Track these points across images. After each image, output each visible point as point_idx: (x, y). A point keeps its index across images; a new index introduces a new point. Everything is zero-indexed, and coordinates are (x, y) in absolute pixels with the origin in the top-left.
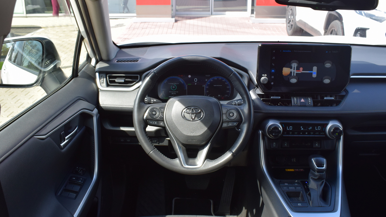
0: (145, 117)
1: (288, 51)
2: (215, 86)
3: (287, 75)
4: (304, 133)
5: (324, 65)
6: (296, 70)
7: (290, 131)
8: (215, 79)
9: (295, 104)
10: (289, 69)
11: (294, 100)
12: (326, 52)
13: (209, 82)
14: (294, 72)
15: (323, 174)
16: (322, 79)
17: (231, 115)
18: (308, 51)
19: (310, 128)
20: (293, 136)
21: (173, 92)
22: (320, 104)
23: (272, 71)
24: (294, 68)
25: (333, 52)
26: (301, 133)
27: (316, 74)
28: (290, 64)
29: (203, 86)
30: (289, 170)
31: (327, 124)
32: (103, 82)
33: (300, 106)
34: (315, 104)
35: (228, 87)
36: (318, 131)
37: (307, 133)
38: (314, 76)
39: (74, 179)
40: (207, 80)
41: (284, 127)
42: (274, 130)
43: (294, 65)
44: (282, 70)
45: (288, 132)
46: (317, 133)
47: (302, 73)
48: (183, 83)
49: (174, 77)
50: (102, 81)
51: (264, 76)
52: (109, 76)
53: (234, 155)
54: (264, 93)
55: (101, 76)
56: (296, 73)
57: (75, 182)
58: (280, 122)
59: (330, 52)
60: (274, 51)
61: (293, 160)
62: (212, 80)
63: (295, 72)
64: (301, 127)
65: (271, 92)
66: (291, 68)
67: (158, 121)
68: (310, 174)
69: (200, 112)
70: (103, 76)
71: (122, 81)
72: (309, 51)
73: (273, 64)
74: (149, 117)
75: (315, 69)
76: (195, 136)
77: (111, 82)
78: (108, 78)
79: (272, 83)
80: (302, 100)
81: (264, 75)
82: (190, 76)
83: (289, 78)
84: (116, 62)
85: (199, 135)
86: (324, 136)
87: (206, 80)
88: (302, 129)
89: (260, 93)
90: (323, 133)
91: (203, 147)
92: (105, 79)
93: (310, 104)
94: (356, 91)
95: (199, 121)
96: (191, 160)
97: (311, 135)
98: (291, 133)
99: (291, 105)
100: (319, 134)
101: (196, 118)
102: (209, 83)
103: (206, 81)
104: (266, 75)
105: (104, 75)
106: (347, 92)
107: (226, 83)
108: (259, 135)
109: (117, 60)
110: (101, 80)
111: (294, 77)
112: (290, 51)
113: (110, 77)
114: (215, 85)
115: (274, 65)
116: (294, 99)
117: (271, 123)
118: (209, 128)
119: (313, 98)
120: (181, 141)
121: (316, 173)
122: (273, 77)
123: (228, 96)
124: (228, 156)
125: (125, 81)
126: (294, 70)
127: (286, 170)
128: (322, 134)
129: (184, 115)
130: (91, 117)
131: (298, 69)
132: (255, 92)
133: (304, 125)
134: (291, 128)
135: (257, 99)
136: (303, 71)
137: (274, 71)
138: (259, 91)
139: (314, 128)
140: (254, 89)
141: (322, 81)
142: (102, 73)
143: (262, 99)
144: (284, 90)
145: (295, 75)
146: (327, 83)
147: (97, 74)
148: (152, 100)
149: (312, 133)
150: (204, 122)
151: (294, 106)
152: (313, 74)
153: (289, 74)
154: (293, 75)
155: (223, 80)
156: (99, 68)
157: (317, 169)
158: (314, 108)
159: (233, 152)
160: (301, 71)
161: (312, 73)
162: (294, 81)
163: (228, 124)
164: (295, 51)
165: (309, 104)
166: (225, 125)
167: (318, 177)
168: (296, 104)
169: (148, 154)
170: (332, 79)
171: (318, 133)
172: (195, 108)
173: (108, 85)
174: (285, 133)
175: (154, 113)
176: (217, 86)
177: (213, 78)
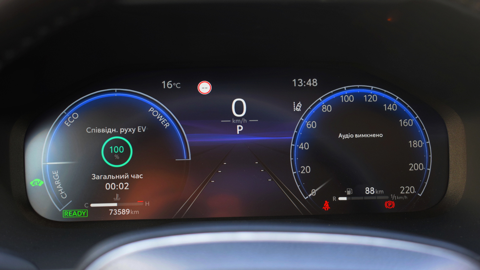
2: (347, 136)
8: (343, 99)
13: (311, 120)
21: (113, 177)
35: (415, 144)
40: (303, 109)
48: (167, 125)
49: (116, 93)
62: (326, 104)
82: (205, 87)
87: (298, 108)
102: (312, 125)
103: (300, 113)
107: (404, 123)
114: (343, 133)
123: (418, 190)
155: (389, 102)
176: (356, 136)
177: (334, 96)
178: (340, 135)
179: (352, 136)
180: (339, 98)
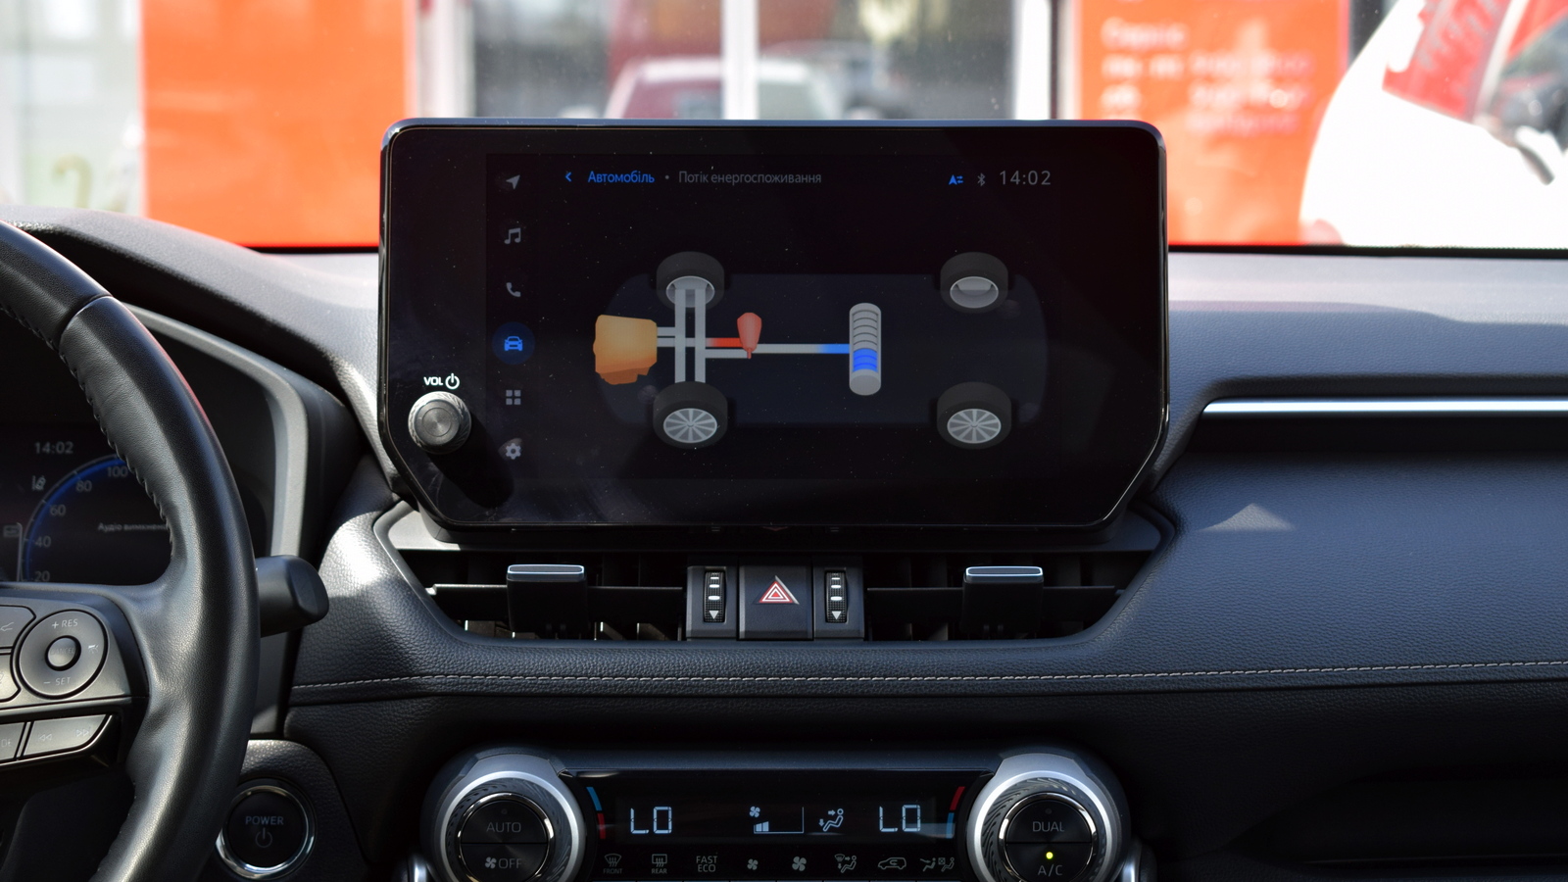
1: (633, 177)
2: (111, 528)
3: (634, 379)
4: (775, 858)
5: (939, 285)
6: (708, 335)
7: (654, 844)
8: (111, 472)
9: (707, 619)
10: (650, 324)
11: (707, 594)
12: (953, 180)
13: (58, 502)
14: (690, 353)
16: (933, 408)
17: (58, 658)
18: (800, 179)
19: (827, 818)
23: (507, 347)
24: (690, 315)
25: (1008, 177)
26: (753, 864)
27: (875, 366)
28: (653, 285)
29: (6, 534)
31: (978, 782)
33: (752, 638)
34: (882, 623)
36: (898, 845)
37: (799, 864)
38: (865, 379)
40: (47, 487)
41: (598, 807)
42: (491, 828)
43: (691, 293)
44: (590, 335)
45: (637, 859)
46: (893, 862)
47: (756, 357)
51: (443, 388)
56: (709, 362)
58: (562, 768)
59: (981, 179)
60: (514, 181)
62: (84, 480)
63: (702, 355)
64: (755, 812)
65: (506, 521)
66: (665, 317)
72: (808, 179)
73: (509, 286)
75: (866, 322)
79: (513, 450)
80: (778, 593)
81: (439, 382)
83: (650, 409)
87: (39, 485)
88: (762, 828)
89: (430, 542)
90: (942, 861)
93: (843, 619)
94: (1251, 518)
97: (836, 875)
98: (660, 863)
99: (684, 638)
100: (914, 873)
102: (58, 511)
103: (39, 495)
104: (452, 377)
106: (1170, 527)
111: (692, 397)
112: (650, 179)
114: (106, 523)
115: (518, 294)
116: (705, 583)
117: (482, 774)
119: (873, 573)
122: (513, 397)
126: (690, 332)
128: (938, 868)
131: (721, 324)
132: (378, 536)
133: (776, 793)
134: (663, 825)
135: (391, 583)
136: (763, 340)
137: (520, 347)
138: (418, 533)
139: (861, 821)
143: (431, 591)
144: (614, 505)
145: (700, 376)
146: (974, 441)
149: (846, 863)
151: (699, 638)
152: (856, 367)
153: (654, 369)
154: (680, 376)
158: (877, 647)
160: (750, 339)
161: (846, 357)
162: (693, 426)
164: (687, 177)
165: (829, 619)
168: (721, 619)
170: (1015, 407)
171: (900, 863)
174: (613, 862)
176: (126, 528)
177: (96, 468)
178: (101, 527)
179: (119, 528)
180: (104, 472)
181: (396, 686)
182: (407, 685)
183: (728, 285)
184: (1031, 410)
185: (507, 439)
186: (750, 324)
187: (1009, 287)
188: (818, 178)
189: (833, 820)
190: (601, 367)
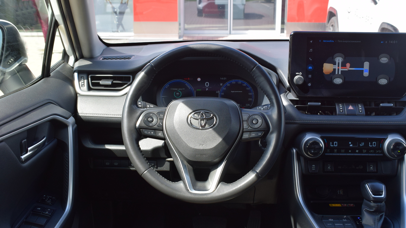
0: (138, 125)
1: (330, 41)
2: (233, 92)
3: (329, 73)
4: (353, 150)
5: (378, 59)
6: (342, 66)
7: (334, 148)
8: (233, 83)
9: (340, 112)
10: (332, 65)
11: (340, 108)
12: (382, 42)
13: (224, 87)
14: (338, 69)
15: (381, 205)
16: (377, 78)
17: (254, 122)
18: (357, 42)
19: (361, 144)
20: (338, 154)
22: (374, 114)
23: (309, 68)
24: (339, 63)
25: (391, 42)
26: (350, 151)
27: (368, 72)
28: (333, 59)
29: (217, 92)
30: (334, 205)
32: (84, 85)
33: (348, 115)
34: (368, 113)
35: (250, 94)
36: (372, 148)
37: (357, 151)
38: (366, 74)
39: (39, 210)
40: (223, 85)
41: (326, 142)
42: (313, 146)
43: (339, 60)
44: (323, 67)
45: (332, 150)
46: (372, 151)
47: (349, 70)
48: (190, 88)
49: (178, 80)
50: (82, 83)
51: (299, 75)
52: (91, 77)
53: (258, 176)
54: (298, 99)
55: (81, 77)
57: (41, 213)
58: (320, 136)
59: (386, 42)
60: (311, 41)
61: (340, 192)
62: (228, 84)
63: (340, 70)
64: (350, 143)
65: (308, 96)
66: (335, 64)
67: (155, 130)
68: (363, 206)
69: (213, 118)
70: (83, 77)
71: (109, 82)
72: (358, 42)
73: (310, 58)
74: (144, 125)
75: (367, 65)
76: (206, 150)
77: (94, 84)
78: (90, 79)
79: (310, 85)
80: (351, 108)
81: (298, 73)
82: (199, 79)
83: (331, 78)
84: (101, 59)
85: (211, 149)
86: (382, 155)
87: (221, 85)
88: (351, 145)
89: (294, 98)
90: (379, 151)
91: (216, 165)
92: (86, 81)
93: (362, 112)
95: (211, 129)
96: (200, 184)
97: (363, 153)
98: (336, 151)
99: (336, 114)
100: (375, 153)
101: (207, 126)
102: (225, 89)
103: (222, 86)
104: (300, 73)
105: (85, 76)
107: (248, 89)
108: (292, 154)
109: (102, 58)
110: (80, 82)
111: (338, 76)
112: (333, 41)
113: (93, 78)
115: (311, 60)
116: (339, 106)
117: (308, 137)
118: (224, 139)
119: (365, 105)
120: (186, 157)
121: (372, 204)
122: (310, 76)
123: (250, 105)
124: (250, 177)
125: (112, 83)
126: (339, 66)
127: (330, 205)
128: (379, 152)
129: (190, 121)
130: (65, 126)
131: (344, 65)
132: (286, 97)
133: (354, 140)
134: (336, 145)
135: (290, 105)
136: (350, 67)
137: (311, 68)
138: (292, 96)
139: (366, 144)
140: (285, 93)
141: (376, 83)
142: (82, 72)
143: (295, 106)
144: (325, 93)
145: (340, 73)
146: (383, 84)
147: (76, 75)
148: (148, 106)
149: (365, 151)
150: (218, 130)
151: (339, 115)
152: (365, 72)
153: (332, 72)
154: (337, 73)
155: (244, 84)
156: (79, 67)
157: (373, 197)
158: (367, 117)
159: (257, 172)
160: (348, 67)
161: (363, 70)
162: (338, 81)
163: (250, 135)
164: (339, 41)
165: (360, 112)
166: (246, 136)
167: (374, 209)
168: (342, 112)
169: (140, 175)
170: (390, 79)
171: (373, 151)
172: (205, 112)
173: (90, 89)
174: (328, 150)
175: (150, 119)
176: (235, 92)
177: (230, 82)
178: (232, 91)
179: (234, 92)
180: (232, 82)
181: (293, 122)
182: (295, 122)
183: (345, 59)
184: (392, 79)
185: (309, 83)
186: (348, 65)
187: (390, 59)
188: (360, 42)
189: (362, 144)
190: (324, 71)
